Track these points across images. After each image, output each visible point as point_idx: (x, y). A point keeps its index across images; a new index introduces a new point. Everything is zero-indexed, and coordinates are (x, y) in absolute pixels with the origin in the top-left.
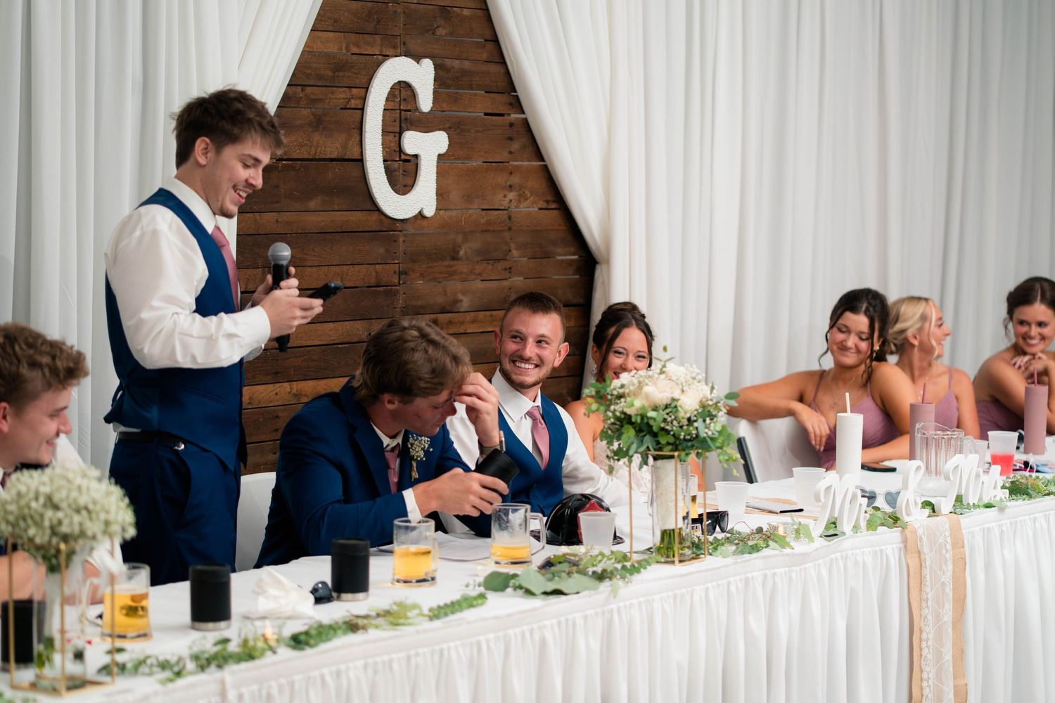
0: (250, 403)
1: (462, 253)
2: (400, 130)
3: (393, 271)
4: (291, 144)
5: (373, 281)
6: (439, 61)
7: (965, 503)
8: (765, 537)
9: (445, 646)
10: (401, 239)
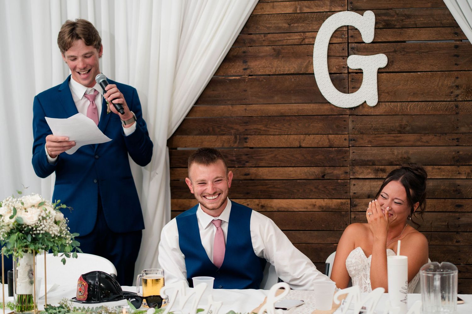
2: (348, 55)
4: (256, 67)
5: (325, 144)
6: (379, 12)
10: (350, 120)
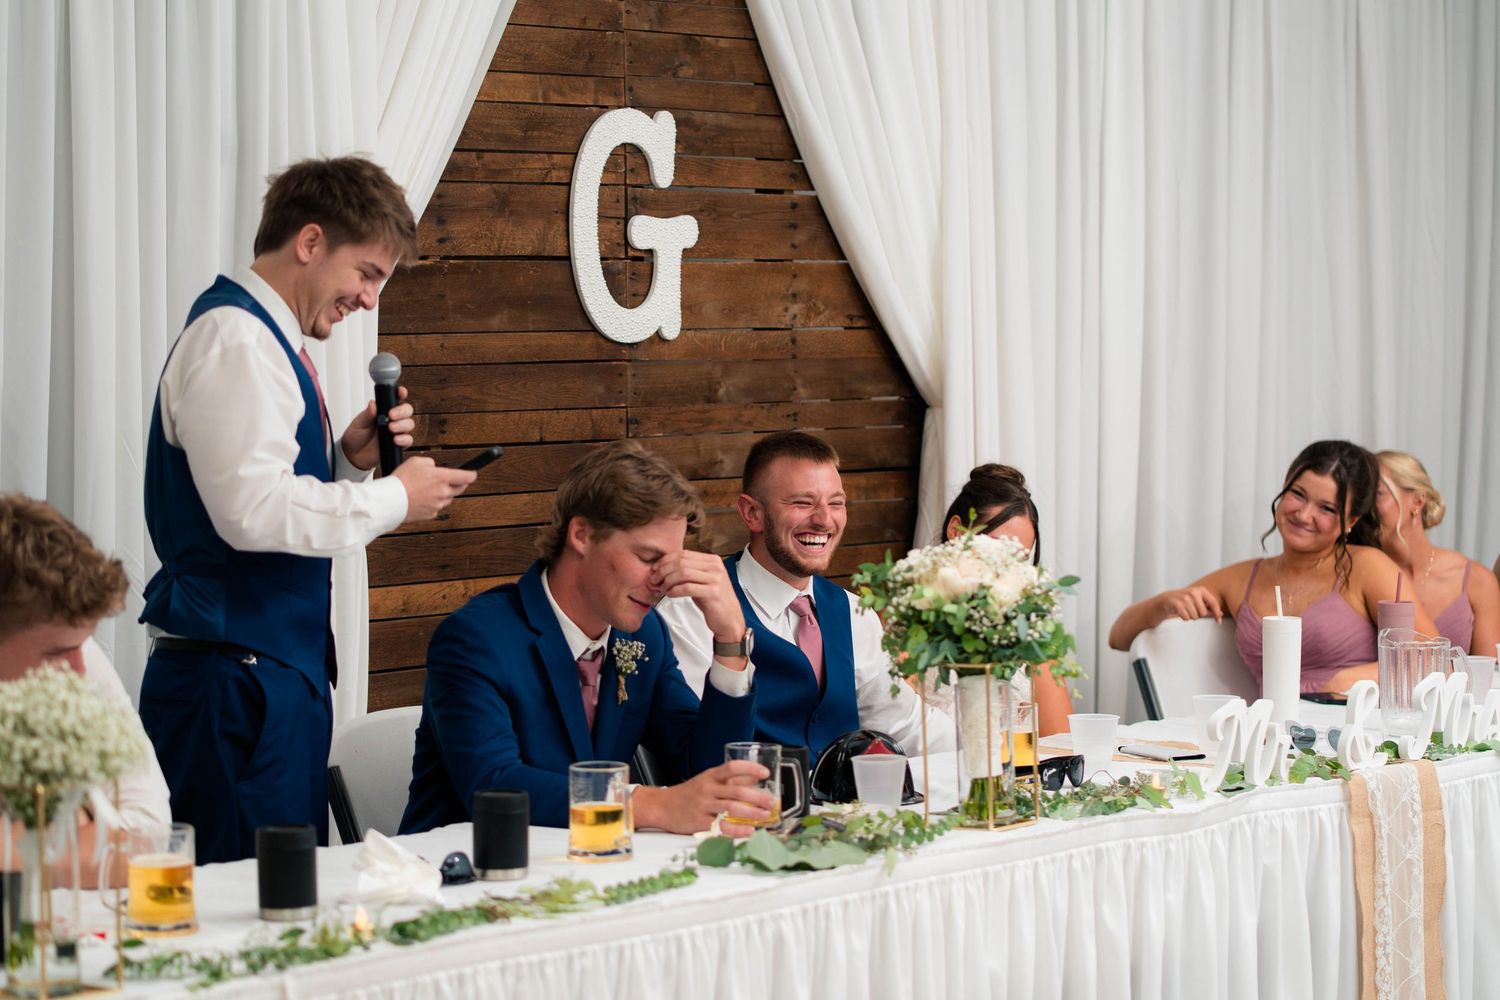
0: (404, 610)
1: (721, 392)
2: (626, 215)
3: (617, 419)
4: (463, 236)
5: (588, 433)
6: (683, 115)
7: (1446, 745)
8: (1132, 791)
9: (626, 942)
10: (629, 373)
